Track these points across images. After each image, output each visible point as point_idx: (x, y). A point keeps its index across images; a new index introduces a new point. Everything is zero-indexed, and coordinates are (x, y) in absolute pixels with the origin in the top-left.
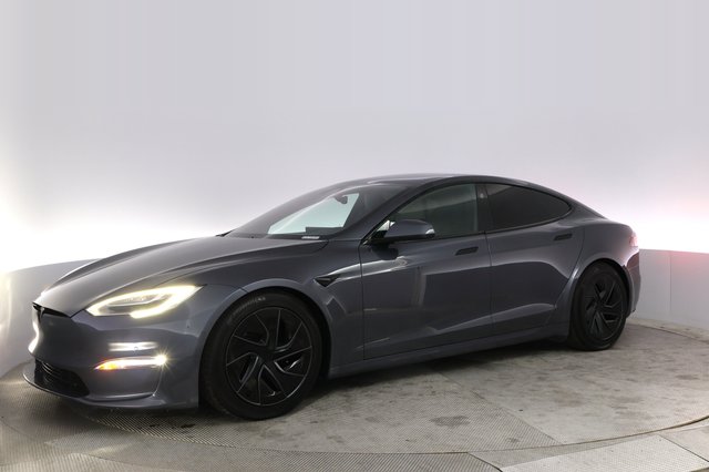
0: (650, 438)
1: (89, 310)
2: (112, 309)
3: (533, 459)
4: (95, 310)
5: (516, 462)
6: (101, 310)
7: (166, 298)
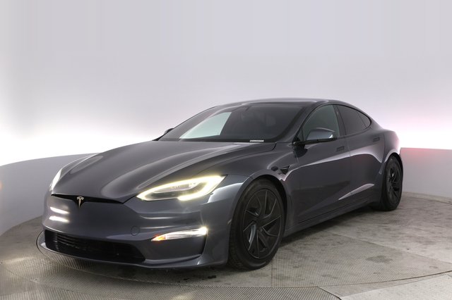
0: (442, 277)
1: (138, 196)
2: (154, 195)
3: (362, 291)
4: (143, 196)
5: (351, 293)
6: (147, 196)
7: (199, 187)
